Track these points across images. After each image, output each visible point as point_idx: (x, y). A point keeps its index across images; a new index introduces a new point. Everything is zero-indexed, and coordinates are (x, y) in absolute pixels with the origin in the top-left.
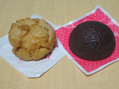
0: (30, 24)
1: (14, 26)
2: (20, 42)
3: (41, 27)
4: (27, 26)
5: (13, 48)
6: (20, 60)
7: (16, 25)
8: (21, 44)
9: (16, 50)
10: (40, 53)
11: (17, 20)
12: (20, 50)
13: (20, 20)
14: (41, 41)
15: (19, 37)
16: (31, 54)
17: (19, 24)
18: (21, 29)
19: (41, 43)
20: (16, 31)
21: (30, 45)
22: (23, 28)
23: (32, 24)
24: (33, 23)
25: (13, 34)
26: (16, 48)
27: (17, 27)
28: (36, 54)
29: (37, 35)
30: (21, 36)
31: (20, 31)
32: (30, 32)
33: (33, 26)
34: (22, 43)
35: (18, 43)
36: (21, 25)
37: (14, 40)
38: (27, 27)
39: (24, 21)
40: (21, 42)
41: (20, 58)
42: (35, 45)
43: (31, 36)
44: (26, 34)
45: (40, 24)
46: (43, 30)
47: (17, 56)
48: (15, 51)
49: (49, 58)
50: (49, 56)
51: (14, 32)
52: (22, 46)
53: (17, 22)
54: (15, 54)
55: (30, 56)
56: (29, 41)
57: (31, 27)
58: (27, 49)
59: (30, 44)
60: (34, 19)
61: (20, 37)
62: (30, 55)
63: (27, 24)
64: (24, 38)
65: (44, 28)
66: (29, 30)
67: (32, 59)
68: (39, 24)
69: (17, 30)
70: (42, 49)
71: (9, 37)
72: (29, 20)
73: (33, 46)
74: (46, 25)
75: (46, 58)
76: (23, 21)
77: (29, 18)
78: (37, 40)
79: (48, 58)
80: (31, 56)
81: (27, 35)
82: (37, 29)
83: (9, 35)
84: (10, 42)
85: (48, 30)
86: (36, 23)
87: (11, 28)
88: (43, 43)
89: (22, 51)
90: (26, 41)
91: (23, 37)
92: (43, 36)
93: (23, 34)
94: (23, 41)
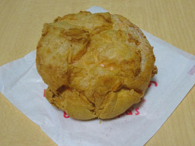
0: (91, 25)
1: (51, 30)
2: (67, 73)
3: (121, 35)
4: (85, 32)
5: (46, 86)
6: (65, 117)
7: (54, 28)
8: (69, 80)
9: (55, 93)
10: (117, 102)
11: (56, 17)
12: (67, 93)
13: (65, 17)
14: (122, 72)
15: (64, 59)
16: (94, 105)
17: (63, 27)
18: (70, 38)
19: (122, 75)
20: (57, 44)
21: (93, 82)
22: (75, 35)
23: (96, 25)
24: (99, 23)
25: (49, 51)
26: (56, 89)
27: (58, 33)
28: (109, 106)
29: (113, 54)
30: (69, 58)
31: (65, 45)
32: (93, 46)
33: (99, 33)
34: (72, 75)
35: (63, 77)
36: (67, 29)
37: (50, 67)
38: (85, 34)
39: (75, 18)
40: (69, 75)
41: (65, 113)
42: (107, 81)
43: (96, 59)
44: (82, 53)
45: (116, 28)
46: (127, 42)
47: (58, 108)
48: (54, 96)
49: (138, 113)
50: (138, 109)
51: (51, 47)
52: (73, 83)
53: (56, 20)
54: (52, 103)
55: (91, 111)
56: (92, 70)
57: (93, 35)
58: (86, 93)
59: (94, 80)
60: (99, 15)
61: (67, 59)
62: (92, 108)
63: (83, 27)
64: (76, 64)
65: (128, 37)
66: (88, 43)
67: (95, 116)
68: (112, 27)
69: (58, 41)
70: (123, 93)
71: (39, 59)
72: (88, 17)
73: (102, 84)
74: (129, 29)
75: (131, 113)
76: (71, 19)
77: (86, 12)
78: (112, 69)
79: (134, 112)
80: (93, 111)
81: (84, 53)
82: (111, 39)
83: (38, 55)
84: (39, 71)
85: (137, 42)
86: (106, 24)
87: (44, 35)
88: (127, 76)
89: (70, 97)
90: (83, 71)
91: (74, 60)
92: (127, 58)
93: (75, 53)
94: (75, 70)
